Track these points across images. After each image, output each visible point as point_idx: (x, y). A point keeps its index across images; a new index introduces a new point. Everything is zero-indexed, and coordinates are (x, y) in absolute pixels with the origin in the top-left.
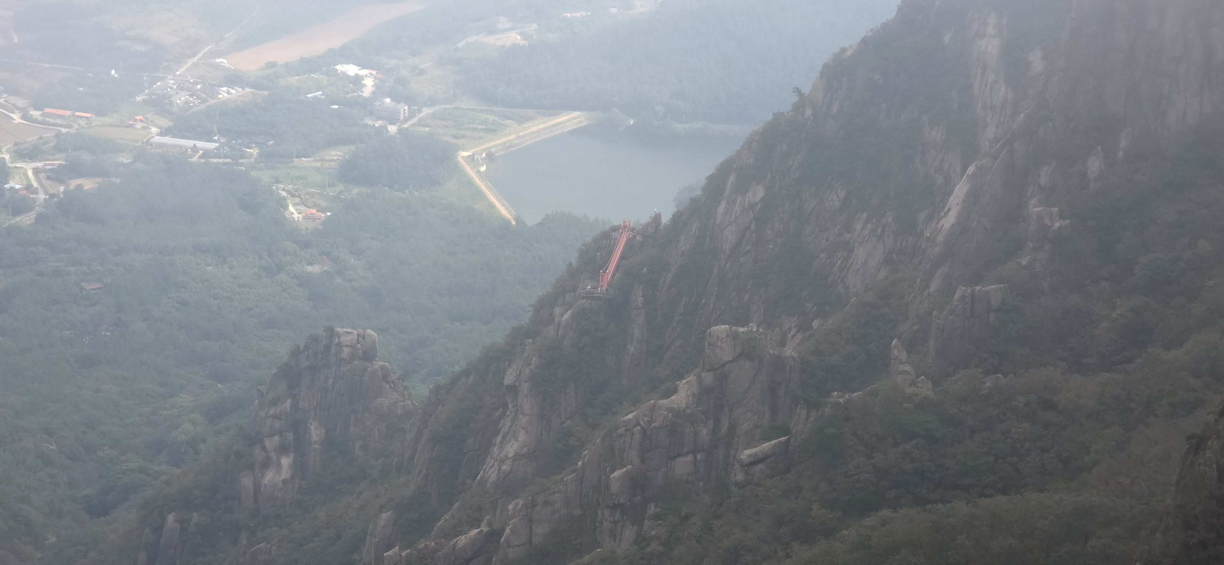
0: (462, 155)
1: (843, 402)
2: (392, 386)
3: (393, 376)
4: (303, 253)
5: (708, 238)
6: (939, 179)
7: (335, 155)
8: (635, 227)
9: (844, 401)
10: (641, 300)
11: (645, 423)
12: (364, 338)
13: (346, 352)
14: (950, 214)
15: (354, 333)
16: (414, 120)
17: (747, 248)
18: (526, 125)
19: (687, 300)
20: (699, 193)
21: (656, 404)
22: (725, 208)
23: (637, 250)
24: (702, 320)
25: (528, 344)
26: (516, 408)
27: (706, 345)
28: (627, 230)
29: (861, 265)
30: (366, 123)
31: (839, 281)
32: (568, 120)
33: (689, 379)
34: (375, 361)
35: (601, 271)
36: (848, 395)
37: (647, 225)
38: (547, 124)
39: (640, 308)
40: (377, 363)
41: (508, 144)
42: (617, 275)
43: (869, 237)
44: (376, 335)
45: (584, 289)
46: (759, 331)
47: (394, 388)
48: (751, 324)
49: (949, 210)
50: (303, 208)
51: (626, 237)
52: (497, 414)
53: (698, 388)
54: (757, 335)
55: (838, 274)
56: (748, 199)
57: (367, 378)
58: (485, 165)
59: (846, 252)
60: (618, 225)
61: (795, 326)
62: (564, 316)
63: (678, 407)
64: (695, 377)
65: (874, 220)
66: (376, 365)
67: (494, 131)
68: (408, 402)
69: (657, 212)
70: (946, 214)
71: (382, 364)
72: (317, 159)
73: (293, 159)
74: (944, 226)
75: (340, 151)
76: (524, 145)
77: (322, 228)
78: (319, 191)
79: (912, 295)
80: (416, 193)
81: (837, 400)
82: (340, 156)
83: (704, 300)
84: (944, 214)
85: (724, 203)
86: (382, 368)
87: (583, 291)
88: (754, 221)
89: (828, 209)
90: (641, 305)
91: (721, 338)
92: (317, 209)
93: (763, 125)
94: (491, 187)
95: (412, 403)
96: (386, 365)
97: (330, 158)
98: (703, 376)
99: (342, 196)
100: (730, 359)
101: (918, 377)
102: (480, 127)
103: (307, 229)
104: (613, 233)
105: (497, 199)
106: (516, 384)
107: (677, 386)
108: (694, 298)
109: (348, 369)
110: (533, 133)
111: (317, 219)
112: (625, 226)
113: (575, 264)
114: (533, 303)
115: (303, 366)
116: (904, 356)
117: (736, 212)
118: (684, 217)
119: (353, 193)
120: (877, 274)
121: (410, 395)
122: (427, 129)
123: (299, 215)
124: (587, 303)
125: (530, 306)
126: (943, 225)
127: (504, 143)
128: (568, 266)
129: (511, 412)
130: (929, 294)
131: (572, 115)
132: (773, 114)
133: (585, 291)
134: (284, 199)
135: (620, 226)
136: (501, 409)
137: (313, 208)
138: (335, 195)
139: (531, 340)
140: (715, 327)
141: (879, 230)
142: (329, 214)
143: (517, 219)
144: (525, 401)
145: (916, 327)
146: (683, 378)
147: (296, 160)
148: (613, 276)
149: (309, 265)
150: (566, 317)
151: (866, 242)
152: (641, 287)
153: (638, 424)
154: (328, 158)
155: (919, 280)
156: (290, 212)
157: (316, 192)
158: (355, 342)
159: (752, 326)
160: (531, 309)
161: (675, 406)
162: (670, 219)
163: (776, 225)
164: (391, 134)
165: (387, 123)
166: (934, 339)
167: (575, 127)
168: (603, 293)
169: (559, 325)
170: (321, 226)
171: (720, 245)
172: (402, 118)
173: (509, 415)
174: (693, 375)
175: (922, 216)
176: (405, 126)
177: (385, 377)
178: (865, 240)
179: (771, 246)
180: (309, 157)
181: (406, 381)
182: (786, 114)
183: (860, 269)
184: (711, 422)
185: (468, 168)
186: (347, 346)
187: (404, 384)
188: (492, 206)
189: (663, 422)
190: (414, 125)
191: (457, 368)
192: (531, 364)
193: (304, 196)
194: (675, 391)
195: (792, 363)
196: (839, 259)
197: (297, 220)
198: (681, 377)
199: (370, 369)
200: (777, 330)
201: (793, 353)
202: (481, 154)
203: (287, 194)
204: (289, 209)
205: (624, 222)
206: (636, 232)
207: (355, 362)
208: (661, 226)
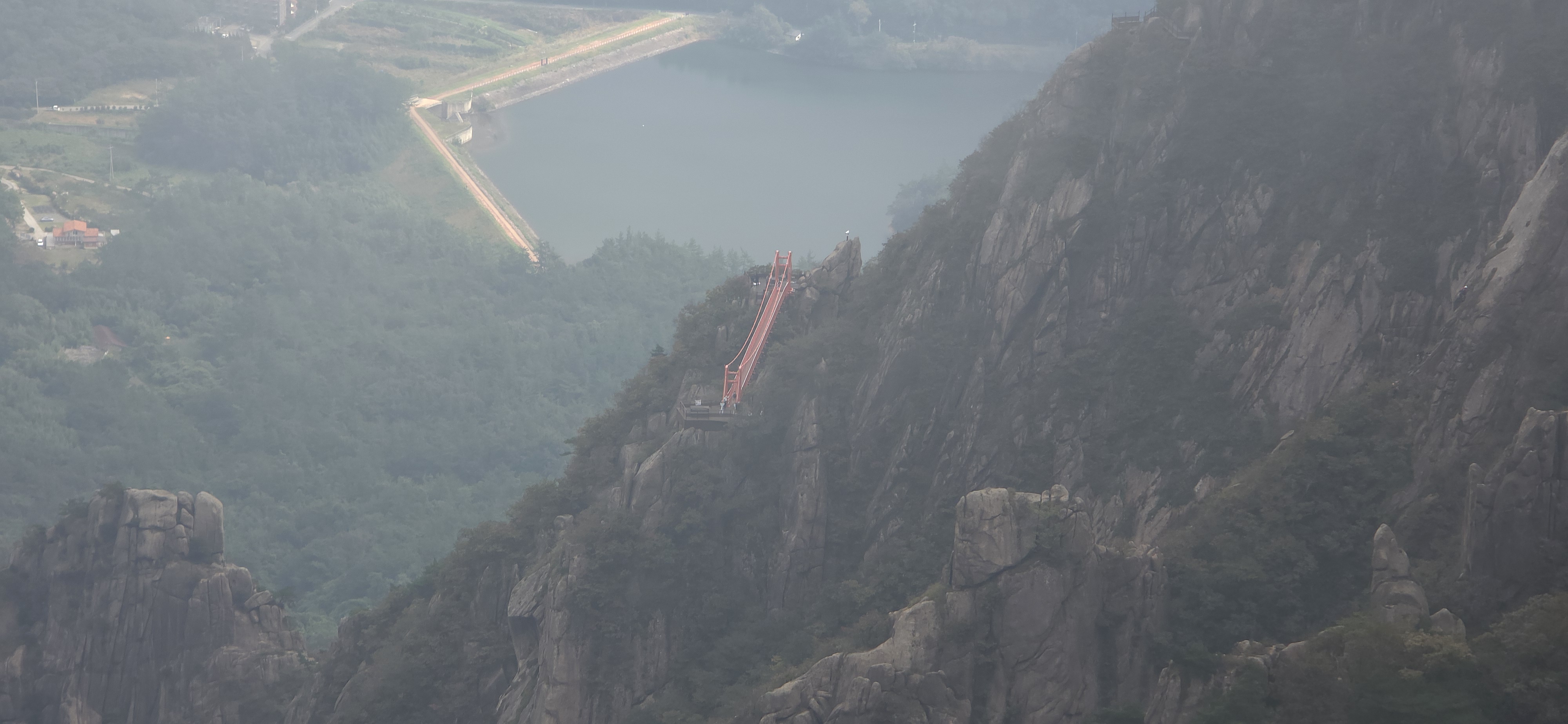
0: (418, 106)
1: (1263, 663)
2: (256, 618)
3: (257, 597)
4: (54, 320)
5: (963, 297)
6: (1487, 167)
7: (129, 101)
8: (801, 270)
9: (1265, 662)
10: (813, 430)
11: (818, 702)
12: (192, 512)
13: (151, 542)
14: (1510, 245)
15: (172, 500)
16: (312, 25)
17: (1048, 319)
18: (562, 41)
19: (916, 431)
20: (946, 195)
21: (845, 661)
22: (1001, 229)
23: (806, 320)
24: (949, 476)
25: (562, 525)
26: (535, 667)
27: (957, 530)
28: (784, 276)
29: (1305, 358)
30: (201, 29)
31: (1256, 394)
32: (658, 31)
33: (917, 606)
34: (218, 562)
35: (727, 366)
36: (1274, 648)
37: (829, 267)
38: (610, 40)
39: (810, 449)
40: (221, 567)
41: (522, 83)
42: (761, 375)
43: (1325, 297)
44: (221, 505)
45: (688, 406)
46: (1075, 502)
47: (260, 622)
48: (1056, 487)
49: (1508, 237)
50: (54, 218)
51: (781, 291)
52: (492, 681)
53: (937, 627)
54: (1070, 511)
55: (1253, 379)
56: (1052, 210)
57: (198, 600)
58: (471, 129)
59: (1273, 328)
60: (766, 265)
61: (1155, 493)
62: (642, 465)
63: (894, 669)
64: (932, 601)
65: (1337, 258)
66: (220, 571)
67: (491, 52)
68: (291, 654)
69: (852, 238)
70: (1501, 245)
71: (233, 570)
72: (89, 108)
73: (34, 109)
74: (1496, 274)
75: (141, 93)
76: (558, 85)
77: (100, 263)
78: (93, 182)
79: (1423, 426)
80: (313, 189)
81: (1249, 658)
82: (140, 101)
83: (952, 433)
84: (1497, 245)
85: (999, 218)
86: (234, 577)
87: (685, 409)
88: (1065, 259)
89: (1233, 233)
90: (813, 443)
91: (990, 517)
92: (87, 222)
93: (1090, 45)
94: (483, 177)
95: (300, 655)
96: (241, 570)
97: (117, 107)
98: (949, 600)
99: (145, 193)
100: (1010, 563)
101: (1433, 610)
102: (459, 43)
103: (64, 266)
104: (755, 284)
105: (497, 203)
106: (535, 614)
107: (892, 622)
108: (930, 428)
109: (154, 581)
110: (578, 58)
111: (88, 243)
112: (780, 269)
113: (668, 349)
114: (576, 434)
115: (52, 574)
116: (1401, 563)
117: (1027, 240)
118: (909, 248)
119: (171, 186)
120: (1341, 379)
121: (296, 638)
122: (340, 46)
123: (46, 234)
124: (694, 436)
125: (568, 441)
126: (1494, 271)
127: (515, 80)
128: (653, 355)
129: (523, 677)
130: (1461, 425)
131: (666, 21)
132: (1113, 20)
133: (692, 411)
134: (13, 198)
135: (769, 267)
136: (501, 671)
137: (78, 219)
138: (129, 189)
139: (568, 517)
140: (977, 493)
141: (1349, 281)
142: (114, 232)
143: (541, 249)
144: (555, 651)
145: (1430, 498)
146: (906, 605)
147: (40, 110)
148: (754, 376)
149: (70, 348)
150: (648, 465)
151: (1317, 307)
152: (813, 402)
153: (805, 705)
154: (114, 108)
155: (1437, 393)
156: (27, 226)
157: (83, 182)
158: (173, 520)
159: (1059, 491)
160: (571, 448)
161: (888, 665)
162: (881, 253)
163: (1115, 267)
164: (257, 54)
165: (248, 30)
166: (1471, 524)
167: (671, 47)
168: (731, 415)
169: (633, 483)
170: (97, 260)
171: (989, 310)
172: (282, 19)
173: (517, 685)
174: (926, 598)
175: (1446, 250)
176: (290, 38)
177: (240, 600)
178: (1317, 303)
179: (1103, 315)
180: (70, 103)
181: (286, 607)
182: (1141, 20)
183: (1303, 367)
184: (967, 704)
185: (431, 135)
186: (155, 529)
187: (284, 614)
188: (485, 219)
189: (861, 700)
190: (310, 35)
191: (404, 580)
192: (570, 571)
193: (59, 193)
194: (887, 633)
195: (1149, 574)
196: (1257, 345)
197: (42, 244)
198: (901, 602)
199: (206, 580)
200: (1116, 500)
201: (1149, 553)
202: (461, 104)
203: (20, 186)
204: (23, 220)
205: (778, 258)
206: (803, 281)
207: (173, 565)
208: (859, 268)
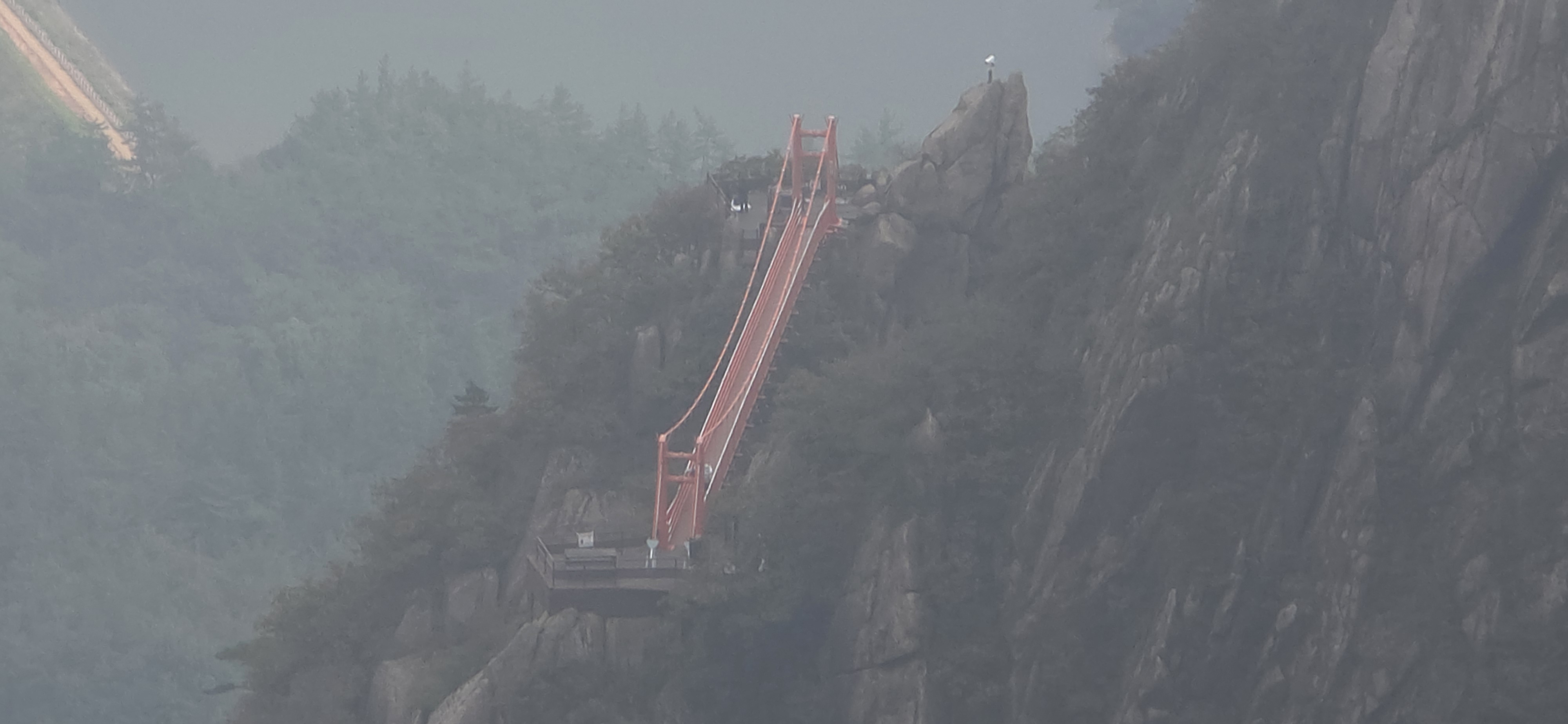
5: (1315, 233)
8: (866, 166)
10: (905, 609)
17: (1552, 290)
19: (1190, 606)
22: (1416, 43)
23: (880, 307)
28: (815, 185)
35: (663, 438)
37: (941, 156)
39: (900, 661)
42: (758, 462)
45: (556, 550)
51: (809, 226)
60: (765, 155)
83: (1292, 609)
87: (551, 558)
90: (907, 644)
104: (736, 207)
108: (1229, 598)
112: (806, 165)
113: (500, 395)
114: (248, 635)
117: (1487, 71)
124: (575, 634)
125: (227, 655)
128: (458, 410)
133: (568, 562)
135: (773, 161)
143: (141, 125)
148: (738, 464)
152: (905, 532)
160: (237, 673)
162: (1083, 115)
168: (674, 573)
171: (1386, 268)
206: (872, 199)
208: (1025, 159)
